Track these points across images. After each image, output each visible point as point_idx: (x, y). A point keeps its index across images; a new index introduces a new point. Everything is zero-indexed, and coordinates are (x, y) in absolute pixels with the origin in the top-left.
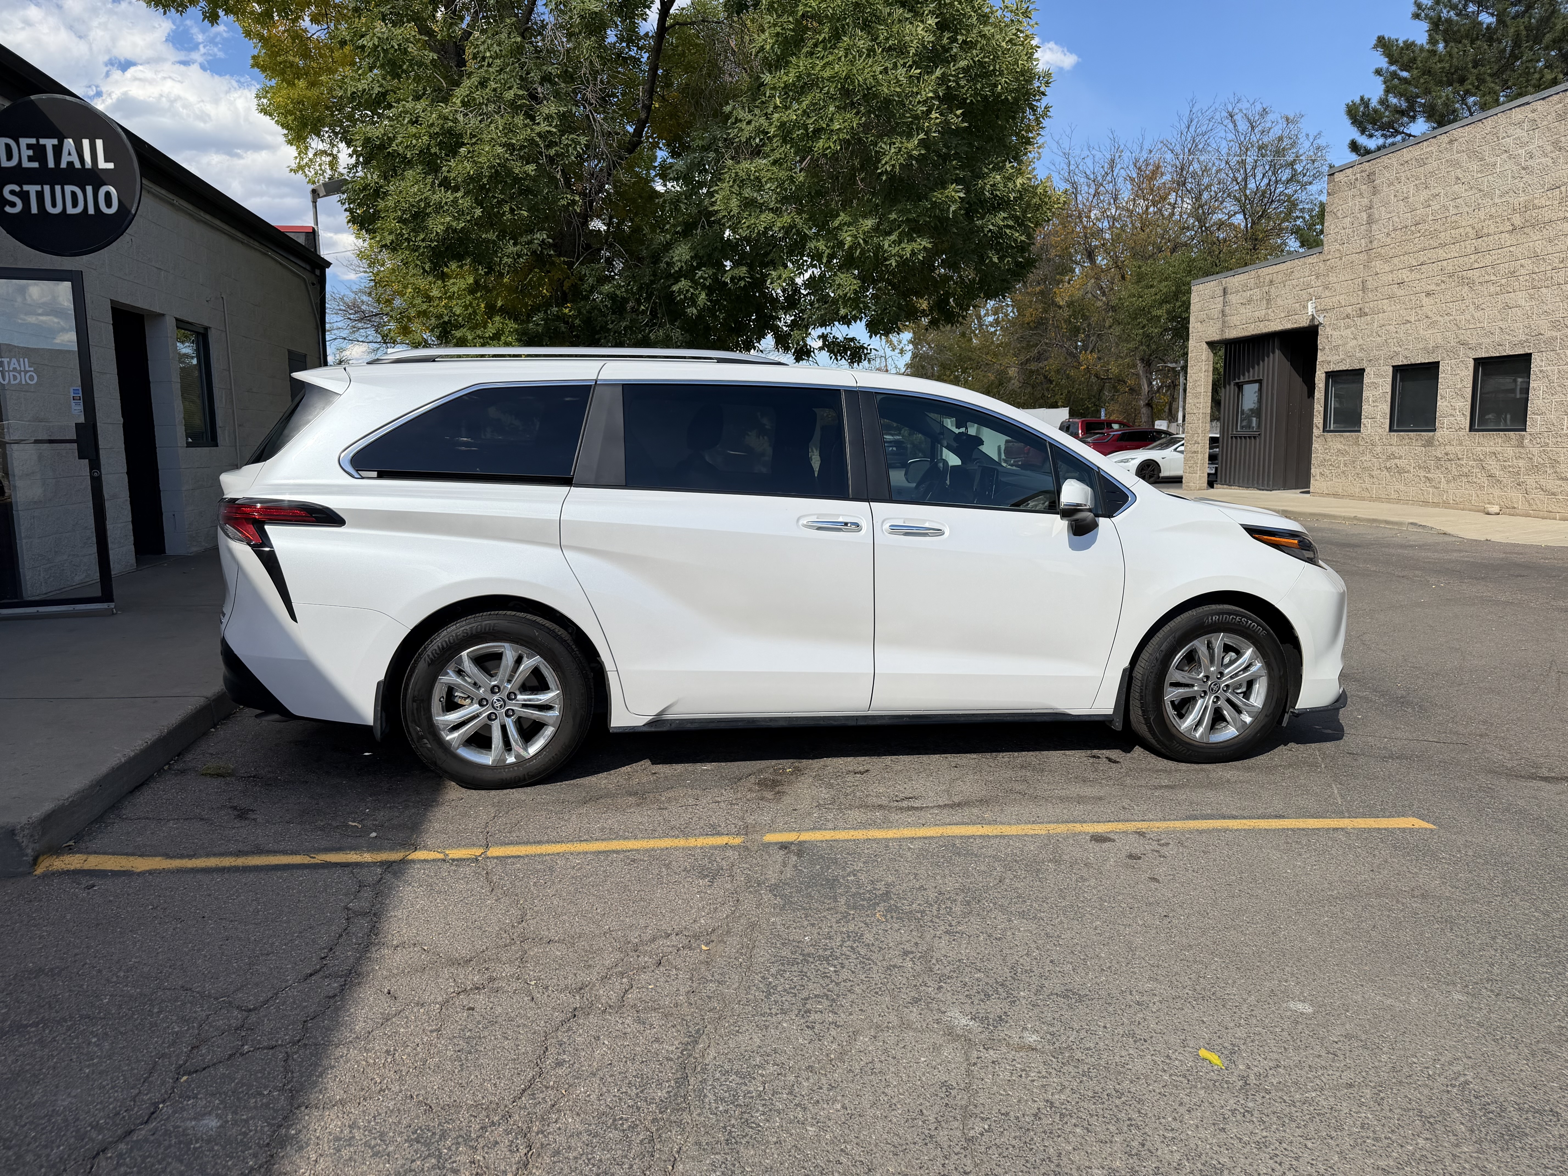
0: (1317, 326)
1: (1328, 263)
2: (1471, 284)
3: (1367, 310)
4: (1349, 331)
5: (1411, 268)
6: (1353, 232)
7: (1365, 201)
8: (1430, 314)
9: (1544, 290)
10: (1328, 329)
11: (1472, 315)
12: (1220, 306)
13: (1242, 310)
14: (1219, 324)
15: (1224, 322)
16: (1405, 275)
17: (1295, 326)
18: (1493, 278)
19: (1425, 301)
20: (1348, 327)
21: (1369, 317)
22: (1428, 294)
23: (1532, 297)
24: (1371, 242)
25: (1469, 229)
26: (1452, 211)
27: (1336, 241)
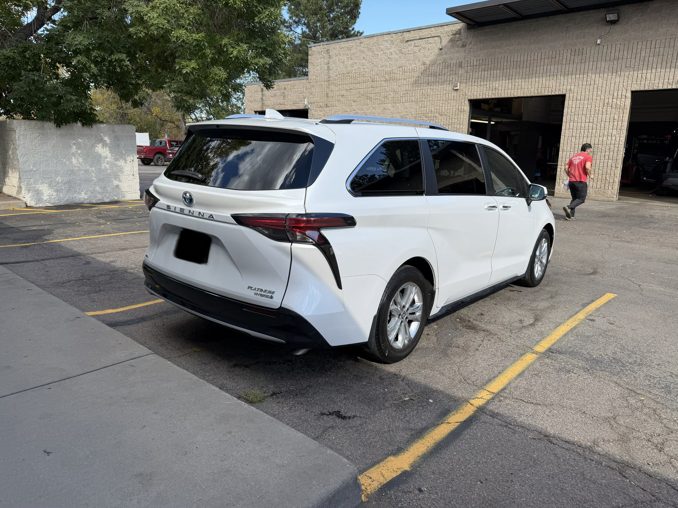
0: (308, 109)
1: (311, 84)
2: (370, 99)
3: (329, 105)
4: (321, 113)
5: (347, 90)
6: (321, 72)
7: (326, 61)
8: (355, 109)
9: (398, 104)
10: (312, 111)
11: (372, 111)
12: (260, 96)
13: (272, 99)
14: (260, 104)
15: (263, 103)
16: (344, 92)
17: (298, 108)
18: (379, 98)
19: (353, 104)
20: (321, 111)
21: (330, 108)
22: (354, 101)
23: (393, 106)
24: (329, 78)
25: (369, 78)
26: (362, 70)
27: (314, 75)
